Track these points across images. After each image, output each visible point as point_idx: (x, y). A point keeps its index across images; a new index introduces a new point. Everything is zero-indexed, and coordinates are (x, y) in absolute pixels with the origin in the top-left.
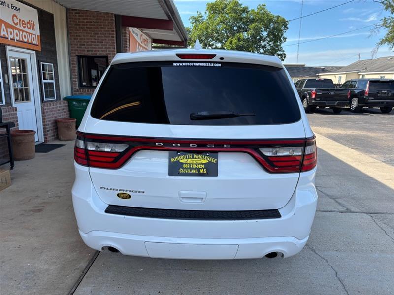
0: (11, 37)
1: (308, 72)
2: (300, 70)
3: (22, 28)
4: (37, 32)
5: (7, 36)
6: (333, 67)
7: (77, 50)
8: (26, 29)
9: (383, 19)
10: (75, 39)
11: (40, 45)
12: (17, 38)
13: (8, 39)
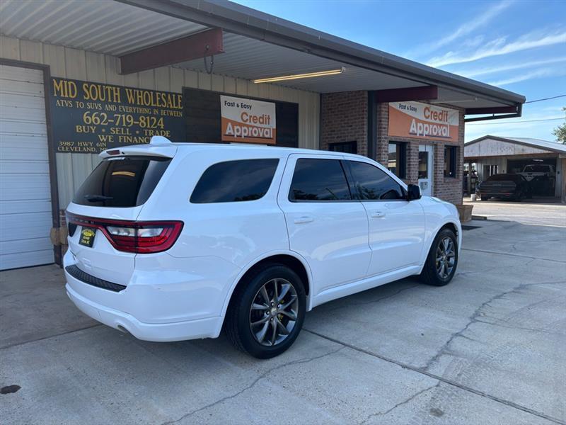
0: (237, 134)
3: (252, 124)
4: (273, 125)
5: (233, 134)
7: (327, 138)
8: (258, 124)
10: (326, 126)
11: (275, 139)
12: (244, 134)
13: (233, 136)
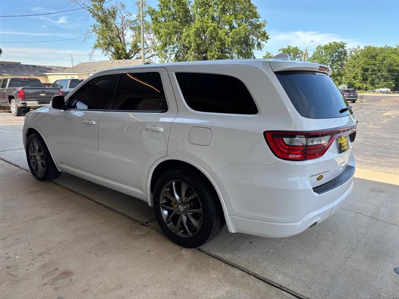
1: (34, 70)
2: (23, 68)
6: (57, 67)
9: (93, 25)
